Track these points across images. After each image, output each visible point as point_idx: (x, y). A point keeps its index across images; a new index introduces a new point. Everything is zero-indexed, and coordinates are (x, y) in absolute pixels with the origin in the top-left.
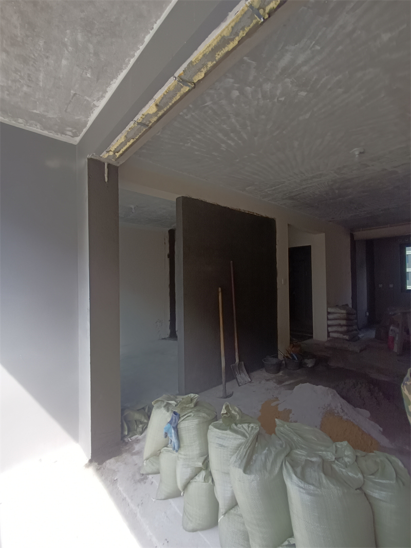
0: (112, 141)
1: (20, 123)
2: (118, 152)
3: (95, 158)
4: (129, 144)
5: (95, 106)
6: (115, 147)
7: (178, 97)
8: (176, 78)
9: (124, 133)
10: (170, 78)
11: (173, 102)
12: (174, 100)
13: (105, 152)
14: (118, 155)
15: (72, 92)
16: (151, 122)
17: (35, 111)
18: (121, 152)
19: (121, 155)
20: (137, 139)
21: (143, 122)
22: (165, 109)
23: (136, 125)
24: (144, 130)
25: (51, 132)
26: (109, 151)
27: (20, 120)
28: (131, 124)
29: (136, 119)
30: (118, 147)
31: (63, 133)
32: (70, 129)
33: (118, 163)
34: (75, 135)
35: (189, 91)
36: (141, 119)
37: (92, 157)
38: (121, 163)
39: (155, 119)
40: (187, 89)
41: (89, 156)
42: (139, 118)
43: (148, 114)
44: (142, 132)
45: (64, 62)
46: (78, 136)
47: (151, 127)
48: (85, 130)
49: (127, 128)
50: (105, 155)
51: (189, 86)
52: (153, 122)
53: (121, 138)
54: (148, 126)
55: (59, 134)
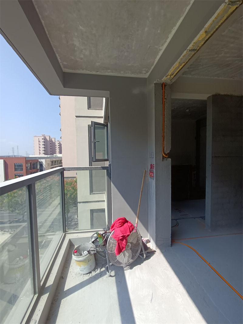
0: (170, 68)
1: (122, 74)
2: (172, 75)
3: (158, 82)
4: (181, 67)
5: (160, 50)
6: (172, 72)
7: (225, 18)
8: (226, 3)
9: (179, 60)
10: (221, 5)
11: (220, 24)
12: (222, 21)
13: (165, 77)
14: (172, 76)
15: (149, 46)
16: (199, 46)
17: (129, 65)
18: (175, 74)
19: (174, 76)
20: (187, 62)
21: (193, 49)
22: (212, 33)
23: (188, 52)
24: (193, 54)
25: (135, 74)
26: (167, 76)
27: (122, 72)
28: (185, 52)
29: (188, 48)
30: (173, 71)
31: (141, 73)
32: (145, 69)
33: (172, 81)
34: (147, 72)
35: (237, 8)
36: (193, 46)
37: (157, 82)
38: (173, 81)
39: (202, 43)
40: (235, 7)
41: (155, 82)
42: (190, 46)
43: (199, 40)
44: (191, 56)
45: (146, 29)
46: (148, 72)
47: (198, 50)
48: (152, 68)
49: (181, 57)
50: (164, 79)
51: (237, 4)
52: (200, 46)
53: (176, 64)
54: (196, 50)
55: (139, 74)
